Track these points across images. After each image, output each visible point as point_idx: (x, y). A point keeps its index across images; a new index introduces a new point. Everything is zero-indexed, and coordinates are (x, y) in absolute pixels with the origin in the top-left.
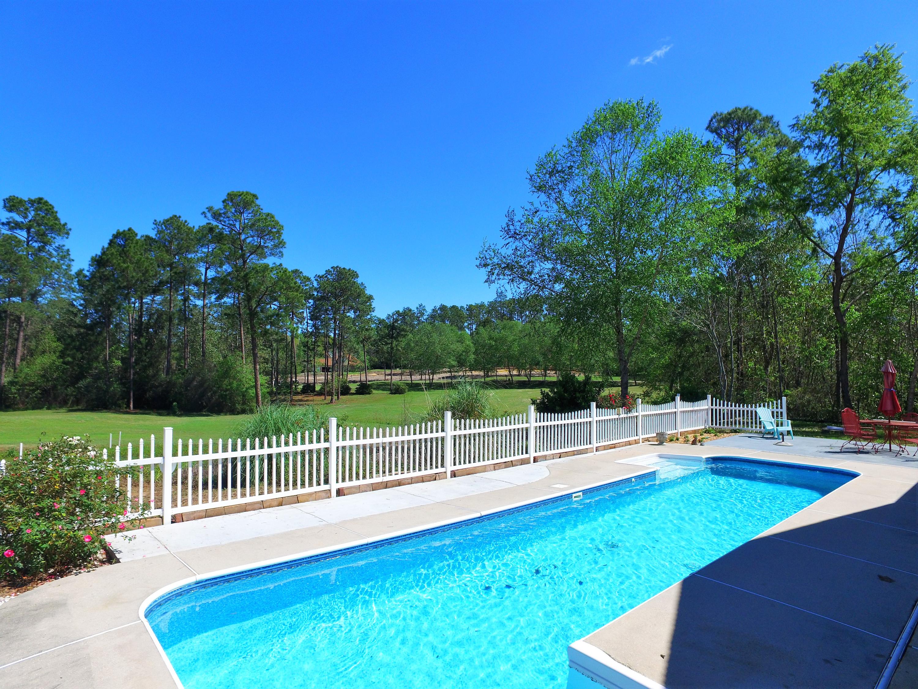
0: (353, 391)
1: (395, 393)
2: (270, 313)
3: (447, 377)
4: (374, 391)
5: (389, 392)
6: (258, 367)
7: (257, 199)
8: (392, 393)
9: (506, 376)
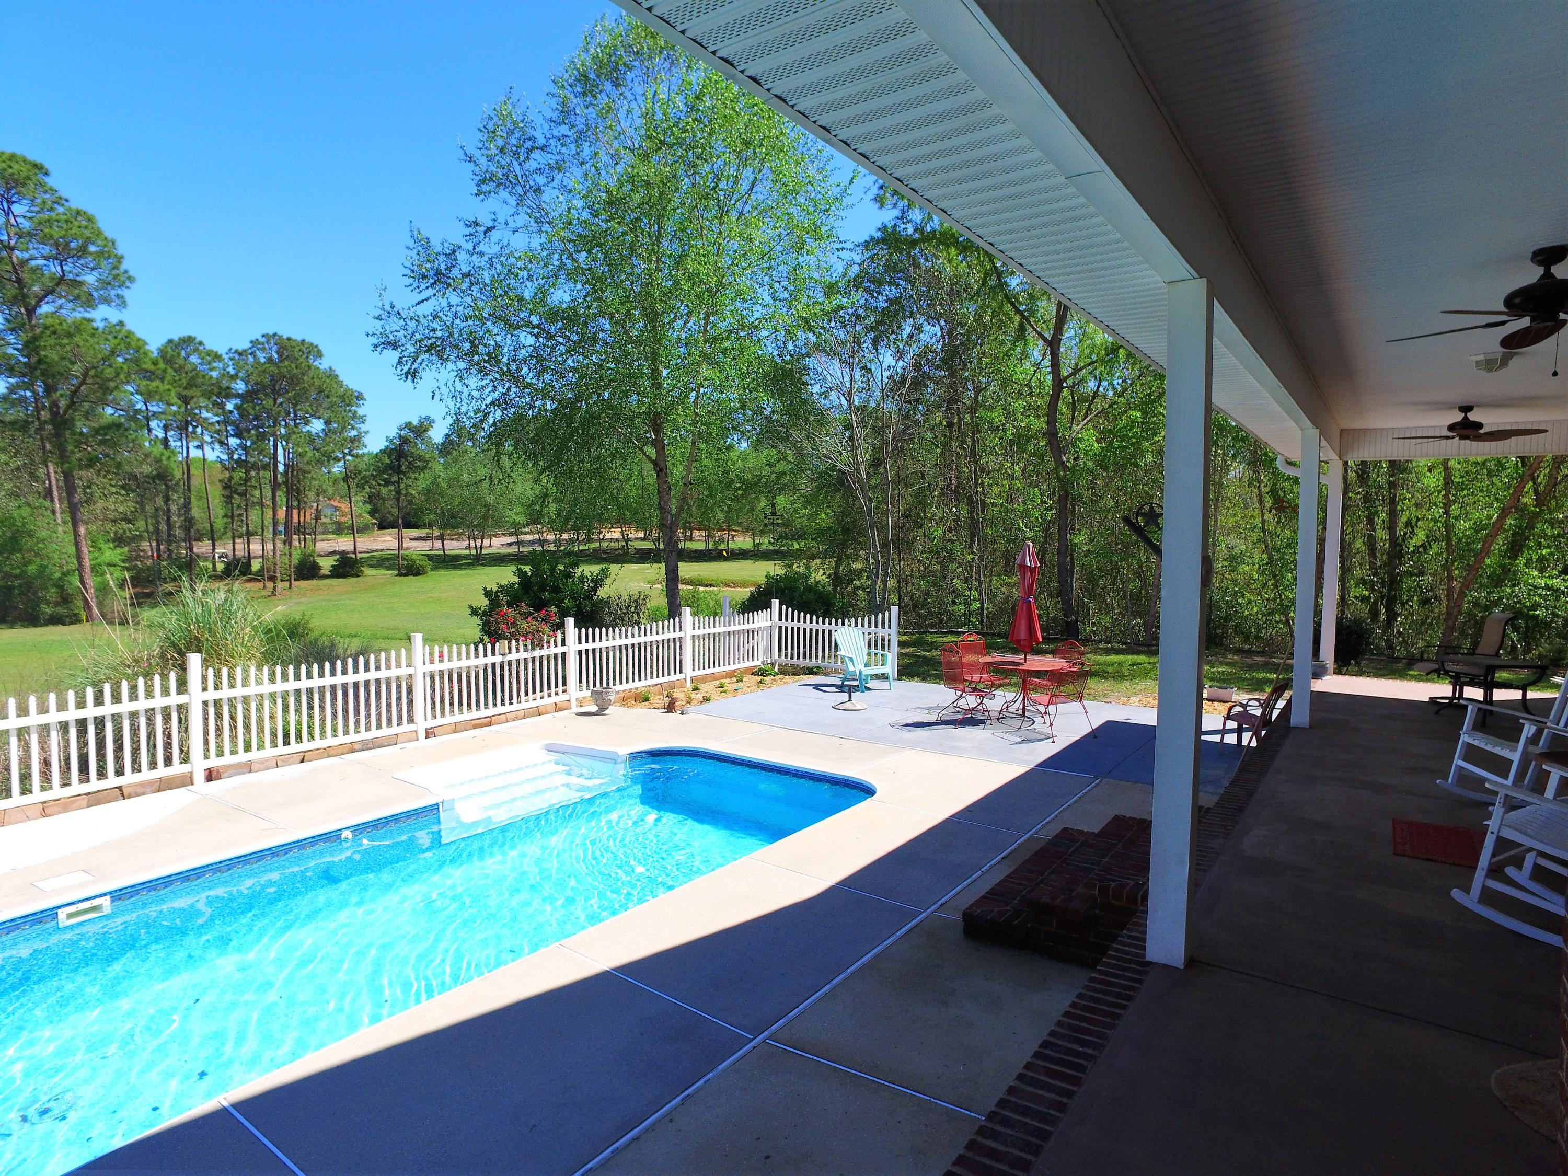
0: (325, 571)
1: (406, 575)
2: (103, 422)
3: (510, 544)
4: (367, 571)
5: (396, 572)
6: (82, 530)
7: (46, 174)
8: (400, 575)
9: (617, 540)
